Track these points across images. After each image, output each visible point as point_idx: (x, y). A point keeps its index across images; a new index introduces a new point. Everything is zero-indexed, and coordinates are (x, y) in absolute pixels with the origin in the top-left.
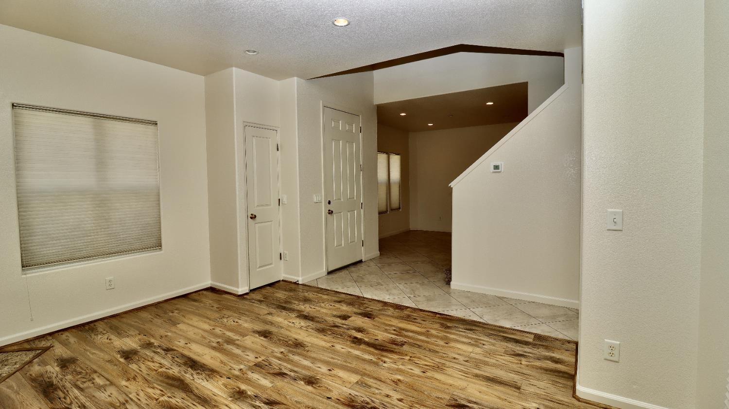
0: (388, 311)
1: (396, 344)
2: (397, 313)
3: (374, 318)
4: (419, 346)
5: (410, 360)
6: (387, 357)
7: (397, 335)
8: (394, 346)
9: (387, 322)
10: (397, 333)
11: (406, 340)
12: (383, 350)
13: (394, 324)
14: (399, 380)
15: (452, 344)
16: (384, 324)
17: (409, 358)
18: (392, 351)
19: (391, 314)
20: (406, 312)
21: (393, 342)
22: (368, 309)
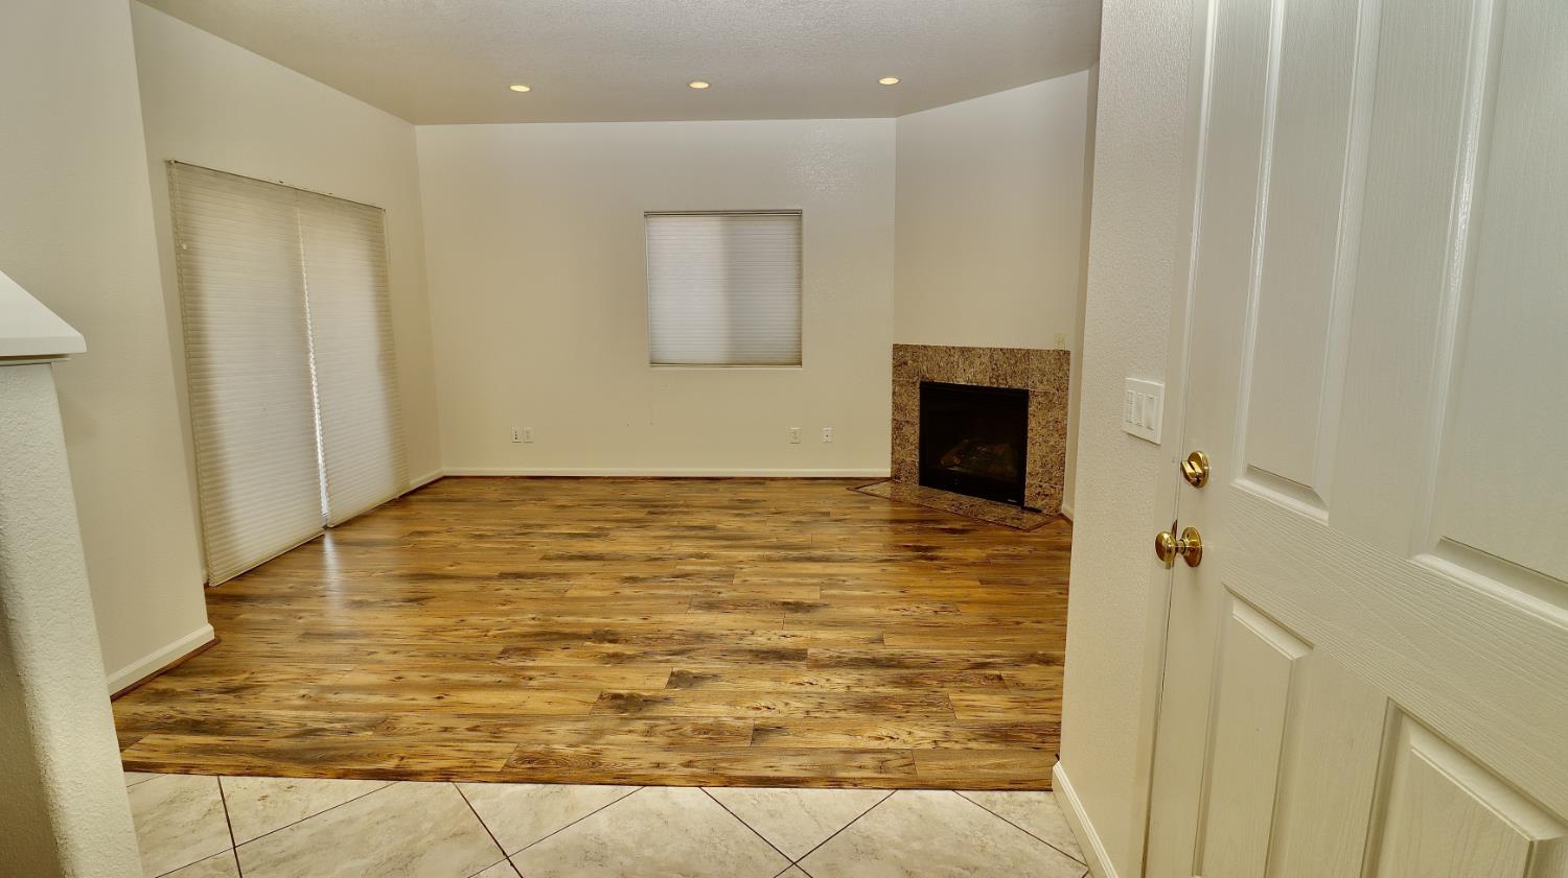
0: (574, 738)
1: (521, 649)
2: (535, 739)
3: (601, 697)
4: (466, 657)
5: (488, 631)
6: (531, 626)
7: (522, 668)
8: (522, 645)
9: (560, 695)
10: (522, 673)
11: (499, 661)
12: (544, 634)
13: (538, 694)
14: (504, 605)
15: (386, 678)
16: (565, 689)
17: (490, 634)
18: (524, 636)
19: (553, 726)
20: (505, 749)
21: (526, 652)
22: (640, 725)
